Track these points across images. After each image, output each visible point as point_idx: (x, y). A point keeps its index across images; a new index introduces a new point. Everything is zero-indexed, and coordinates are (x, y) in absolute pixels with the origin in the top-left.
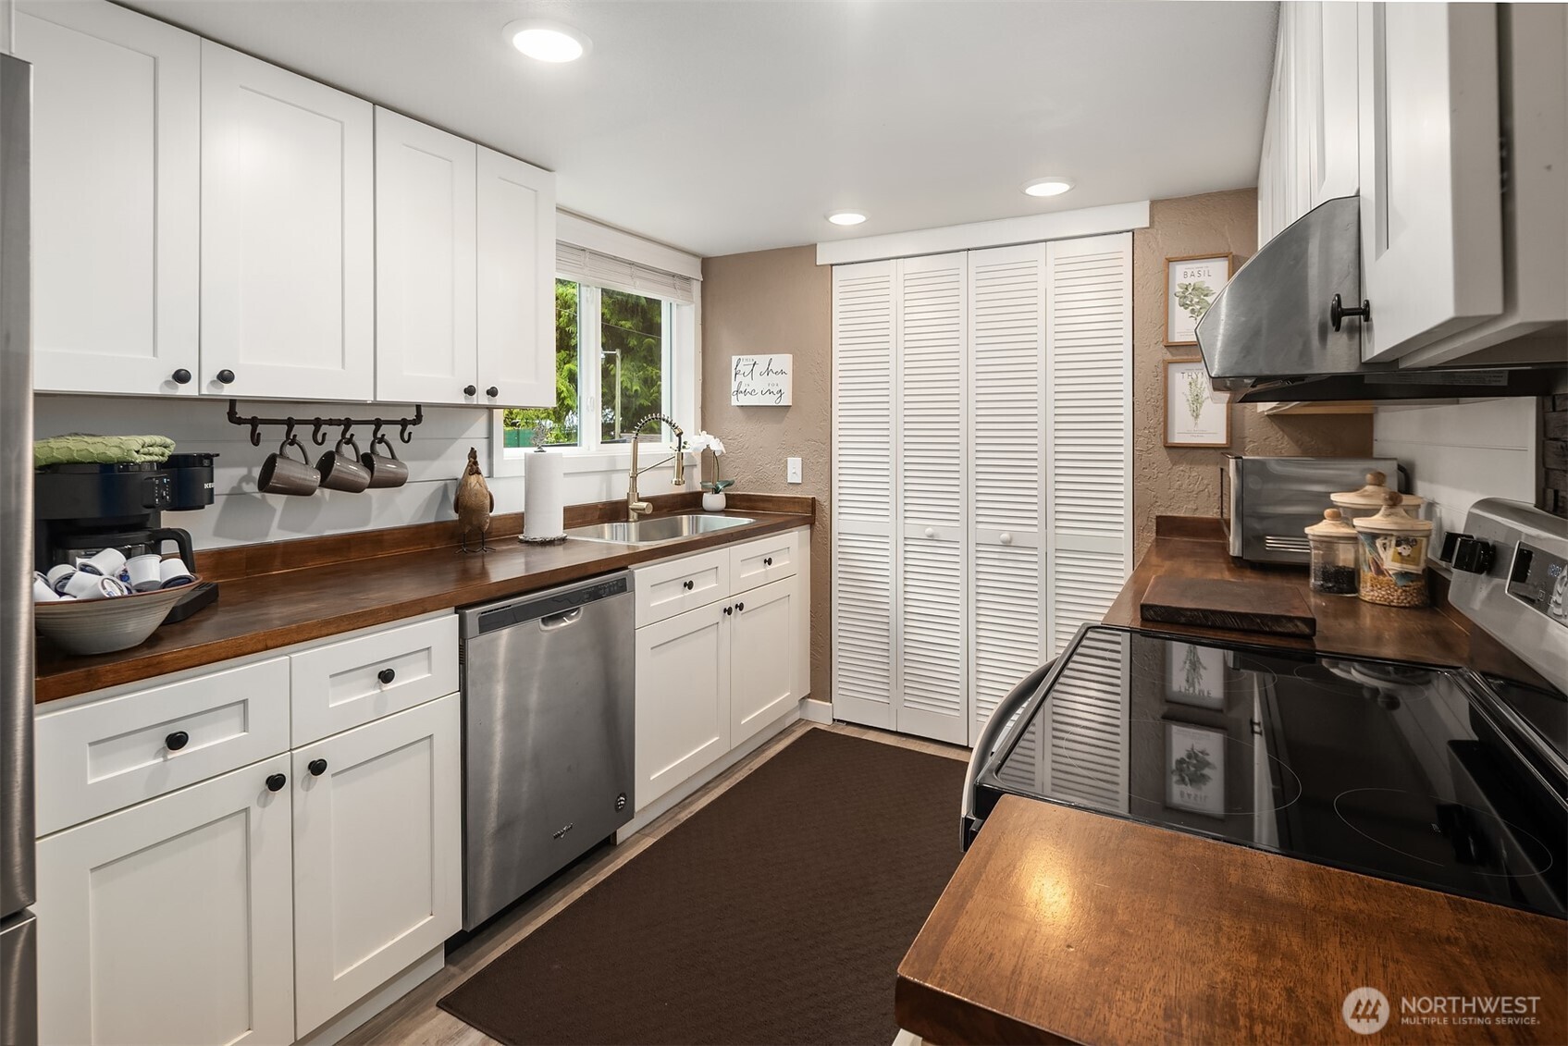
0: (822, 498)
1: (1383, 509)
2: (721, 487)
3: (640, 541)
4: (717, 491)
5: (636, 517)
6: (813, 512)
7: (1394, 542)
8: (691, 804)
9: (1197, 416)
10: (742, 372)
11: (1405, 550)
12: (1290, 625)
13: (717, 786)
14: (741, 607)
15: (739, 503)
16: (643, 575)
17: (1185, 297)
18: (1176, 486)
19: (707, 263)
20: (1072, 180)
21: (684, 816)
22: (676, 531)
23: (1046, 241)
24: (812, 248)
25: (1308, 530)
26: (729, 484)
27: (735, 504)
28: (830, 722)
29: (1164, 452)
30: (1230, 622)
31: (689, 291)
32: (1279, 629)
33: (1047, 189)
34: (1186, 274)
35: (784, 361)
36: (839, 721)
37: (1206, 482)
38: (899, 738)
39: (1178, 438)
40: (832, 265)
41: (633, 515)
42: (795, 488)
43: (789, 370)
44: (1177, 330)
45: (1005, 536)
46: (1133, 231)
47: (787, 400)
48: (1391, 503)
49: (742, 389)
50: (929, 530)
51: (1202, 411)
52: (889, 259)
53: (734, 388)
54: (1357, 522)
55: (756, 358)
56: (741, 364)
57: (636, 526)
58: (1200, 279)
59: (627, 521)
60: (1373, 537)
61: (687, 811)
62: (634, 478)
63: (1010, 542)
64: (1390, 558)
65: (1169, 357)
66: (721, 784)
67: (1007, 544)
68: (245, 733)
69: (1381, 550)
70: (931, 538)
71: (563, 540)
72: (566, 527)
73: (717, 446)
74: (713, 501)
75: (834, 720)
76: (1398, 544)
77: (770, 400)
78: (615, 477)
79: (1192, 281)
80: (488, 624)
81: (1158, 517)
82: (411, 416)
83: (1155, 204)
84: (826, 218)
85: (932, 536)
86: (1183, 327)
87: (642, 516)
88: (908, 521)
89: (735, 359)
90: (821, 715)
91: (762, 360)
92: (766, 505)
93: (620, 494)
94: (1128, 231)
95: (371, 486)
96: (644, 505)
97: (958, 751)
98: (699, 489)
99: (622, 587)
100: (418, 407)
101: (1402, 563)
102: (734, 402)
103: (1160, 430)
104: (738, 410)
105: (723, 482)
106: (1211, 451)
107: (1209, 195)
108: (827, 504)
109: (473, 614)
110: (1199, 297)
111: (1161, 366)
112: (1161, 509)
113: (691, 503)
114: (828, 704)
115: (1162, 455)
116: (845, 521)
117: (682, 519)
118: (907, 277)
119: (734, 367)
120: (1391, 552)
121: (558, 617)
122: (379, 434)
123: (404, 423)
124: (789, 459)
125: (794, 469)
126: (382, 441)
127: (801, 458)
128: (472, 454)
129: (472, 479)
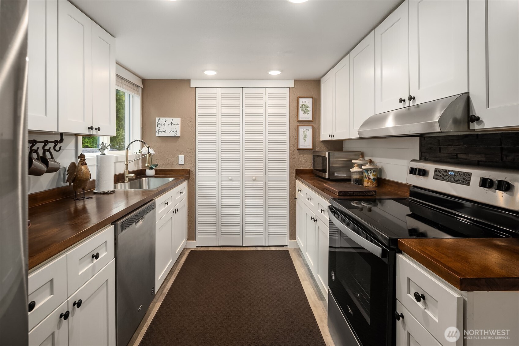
0: (192, 169)
1: (368, 163)
2: (153, 167)
3: (130, 189)
4: (152, 168)
5: (128, 180)
6: (189, 175)
7: (372, 172)
8: (165, 286)
9: (305, 141)
10: (160, 124)
11: (374, 173)
12: (371, 193)
13: (170, 278)
14: (177, 210)
15: (159, 173)
16: (158, 201)
17: (302, 108)
18: (300, 161)
19: (144, 81)
20: (282, 71)
23: (266, 88)
24: (189, 81)
25: (351, 170)
26: (156, 166)
28: (195, 247)
29: (297, 150)
30: (359, 194)
32: (369, 194)
33: (275, 73)
34: (302, 101)
35: (177, 120)
36: (198, 246)
37: (307, 159)
38: (220, 248)
39: (300, 147)
40: (196, 88)
41: (127, 179)
42: (181, 166)
43: (179, 123)
44: (300, 117)
45: (254, 178)
46: (289, 88)
47: (179, 135)
48: (370, 162)
49: (161, 130)
50: (230, 178)
51: (306, 140)
52: (216, 88)
53: (157, 129)
54: (363, 167)
55: (166, 119)
56: (160, 120)
57: (128, 184)
58: (306, 103)
59: (124, 182)
60: (367, 171)
61: (165, 289)
62: (127, 165)
63: (255, 180)
64: (372, 175)
65: (298, 124)
66: (171, 276)
68: (52, 296)
69: (369, 174)
73: (151, 151)
74: (150, 172)
75: (196, 246)
76: (373, 172)
77: (172, 134)
79: (304, 103)
80: (124, 226)
81: (296, 170)
82: (58, 139)
83: (295, 81)
84: (203, 71)
85: (231, 180)
86: (303, 116)
87: (130, 180)
88: (222, 175)
89: (157, 119)
91: (169, 120)
92: (171, 173)
94: (287, 88)
95: (47, 172)
96: (133, 175)
97: (239, 248)
98: (143, 168)
99: (153, 206)
100: (62, 135)
101: (374, 176)
102: (157, 135)
103: (296, 145)
104: (159, 138)
105: (153, 165)
106: (309, 151)
107: (308, 80)
108: (194, 171)
109: (119, 223)
110: (306, 108)
111: (296, 127)
112: (297, 167)
113: (141, 174)
114: (195, 241)
115: (297, 152)
116: (200, 177)
117: (143, 179)
118: (222, 94)
119: (157, 121)
120: (372, 174)
121: (137, 222)
122: (47, 148)
123: (56, 142)
124: (180, 156)
125: (181, 159)
126: (49, 150)
127: (184, 155)
128: (82, 156)
129: (83, 167)
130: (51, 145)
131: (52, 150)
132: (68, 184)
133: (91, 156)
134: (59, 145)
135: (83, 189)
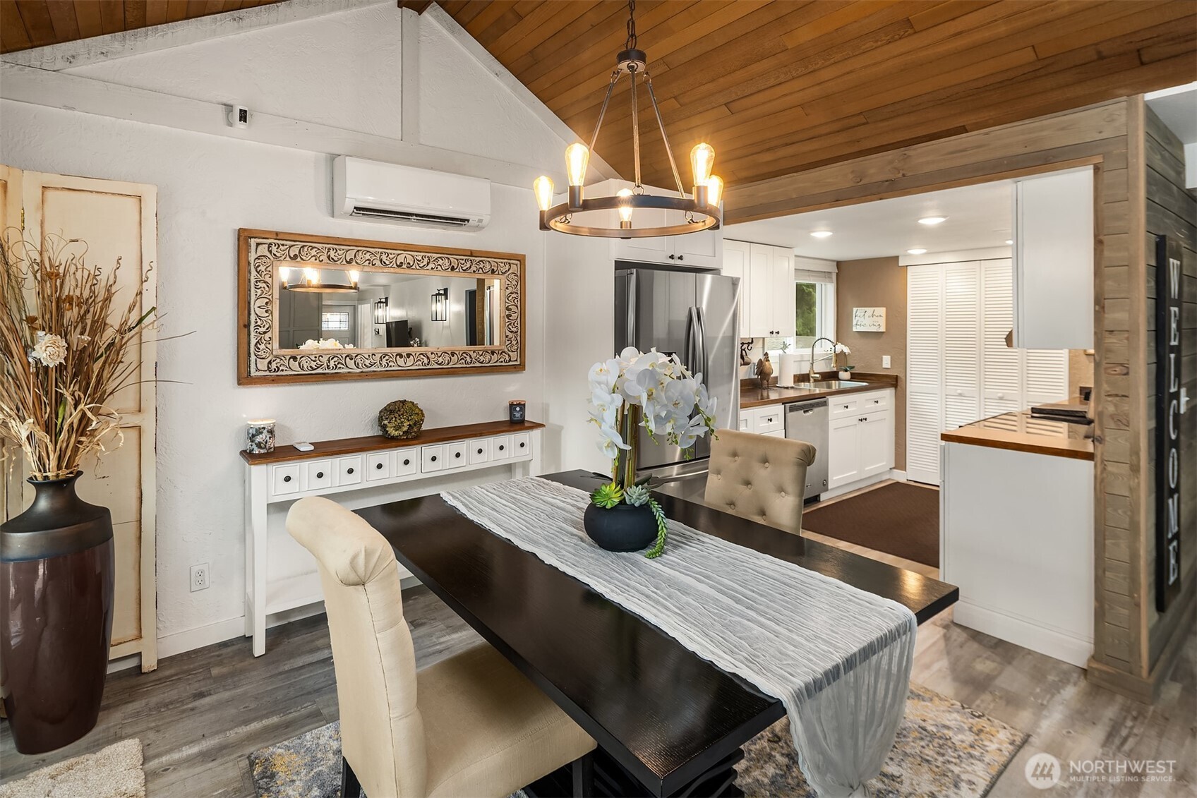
0: (901, 375)
2: (848, 369)
4: (846, 371)
6: (897, 381)
10: (859, 316)
14: (866, 419)
16: (832, 400)
18: (1090, 373)
19: (839, 265)
21: (844, 498)
22: (829, 386)
24: (896, 258)
26: (853, 368)
27: (855, 377)
28: (906, 480)
29: (1085, 356)
31: (831, 278)
35: (881, 311)
36: (910, 480)
40: (907, 266)
41: (812, 380)
42: (887, 370)
43: (884, 315)
45: (1000, 395)
47: (883, 329)
49: (859, 323)
50: (959, 391)
52: (938, 264)
53: (854, 322)
55: (866, 309)
56: (858, 312)
57: (813, 384)
62: (812, 364)
63: (1003, 398)
67: (1001, 398)
70: (960, 395)
71: (792, 388)
72: (794, 382)
73: (846, 350)
74: (843, 375)
75: (908, 480)
77: (874, 329)
78: (803, 363)
80: (792, 409)
81: (1081, 387)
82: (751, 341)
87: (816, 380)
88: (948, 387)
89: (855, 309)
90: (900, 477)
91: (870, 310)
92: (873, 378)
93: (805, 371)
96: (818, 375)
98: (835, 369)
99: (825, 404)
100: (753, 338)
102: (854, 329)
104: (856, 334)
105: (849, 367)
108: (904, 378)
109: (788, 405)
112: (1083, 383)
113: (833, 376)
114: (904, 471)
116: (915, 384)
117: (832, 382)
118: (949, 272)
119: (854, 312)
121: (807, 411)
122: (743, 348)
123: (749, 344)
124: (884, 357)
125: (886, 361)
126: (744, 350)
127: (889, 357)
128: (766, 354)
129: (767, 363)
130: (746, 346)
131: (746, 349)
132: (756, 377)
133: (774, 354)
134: (751, 345)
135: (768, 381)
